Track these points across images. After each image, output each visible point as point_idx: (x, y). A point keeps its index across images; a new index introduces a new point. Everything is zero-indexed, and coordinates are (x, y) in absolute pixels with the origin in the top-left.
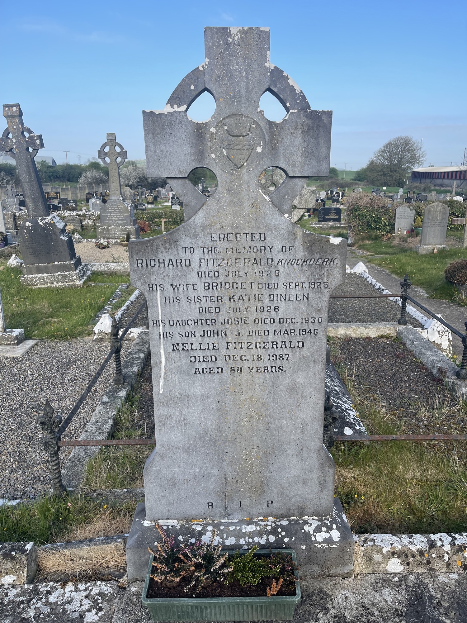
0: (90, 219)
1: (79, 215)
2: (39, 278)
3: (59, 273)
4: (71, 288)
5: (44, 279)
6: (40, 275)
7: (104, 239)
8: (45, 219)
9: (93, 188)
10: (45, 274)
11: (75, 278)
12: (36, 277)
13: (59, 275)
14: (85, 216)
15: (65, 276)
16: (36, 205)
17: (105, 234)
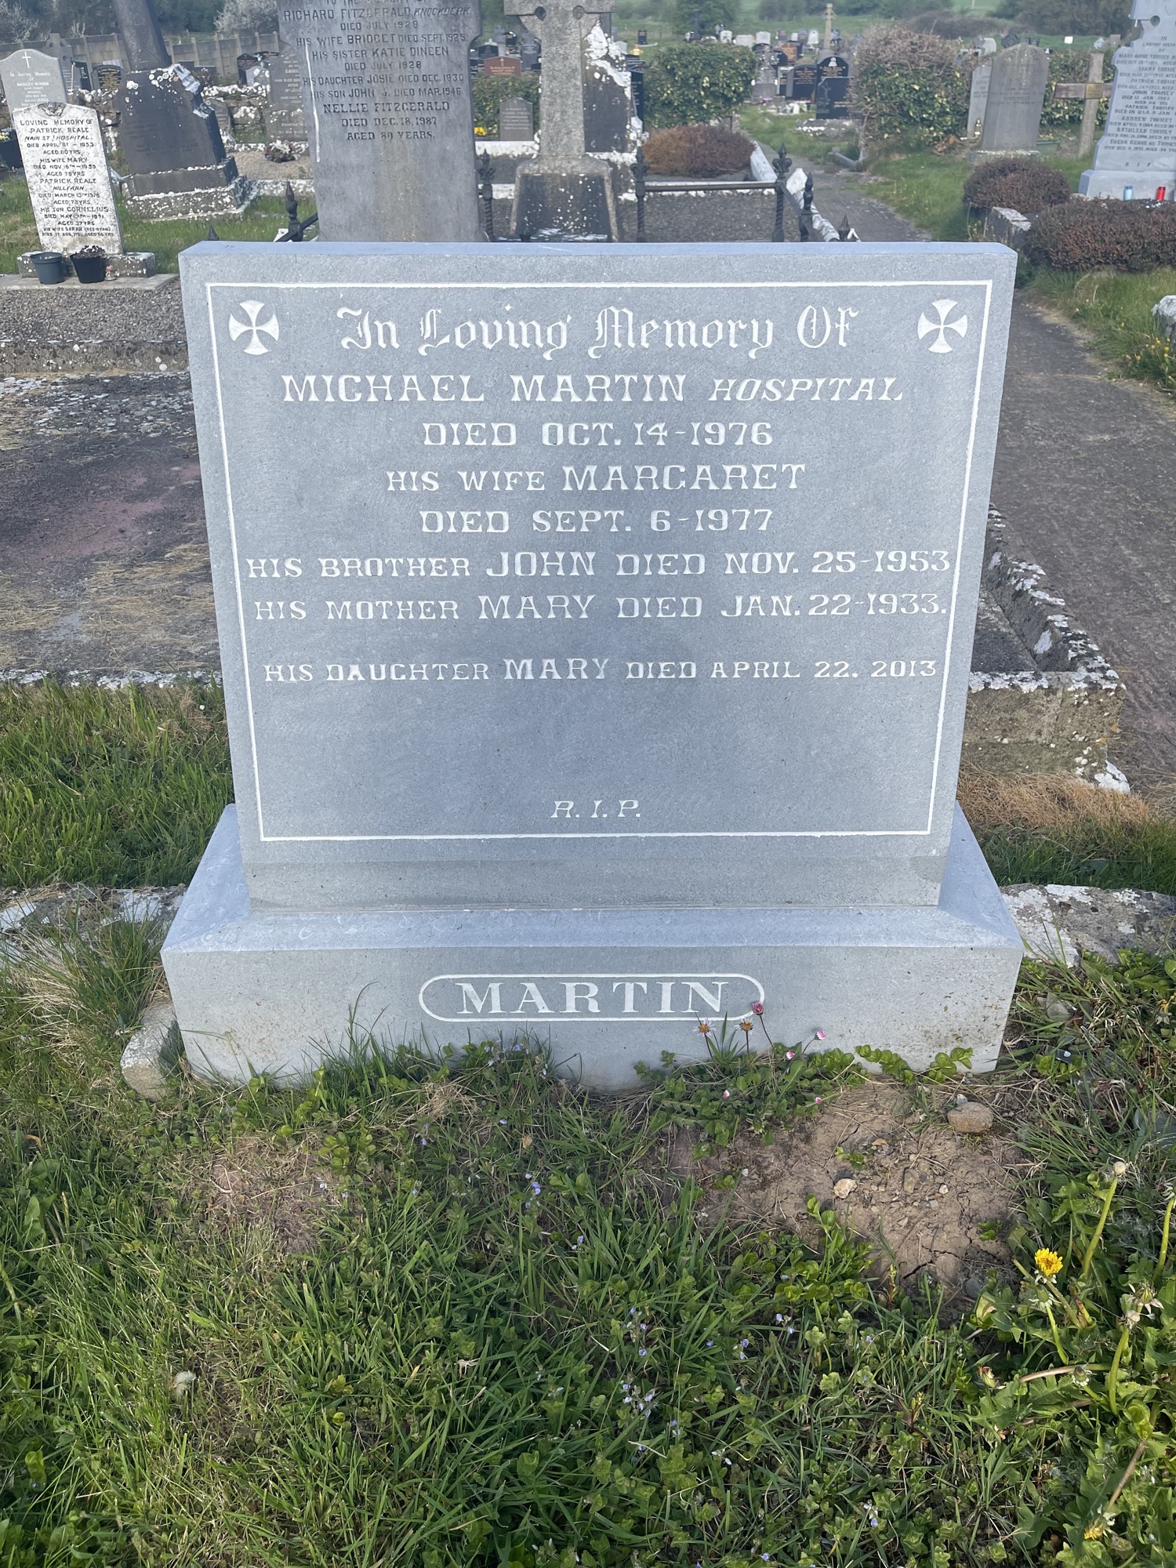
0: (249, 105)
1: (225, 95)
2: (161, 201)
3: (197, 191)
4: (222, 220)
5: (170, 204)
6: (161, 195)
7: (283, 141)
8: (161, 73)
9: (254, 44)
10: (171, 194)
11: (227, 200)
12: (154, 200)
13: (198, 195)
14: (237, 97)
15: (208, 198)
16: (143, 44)
17: (284, 129)
